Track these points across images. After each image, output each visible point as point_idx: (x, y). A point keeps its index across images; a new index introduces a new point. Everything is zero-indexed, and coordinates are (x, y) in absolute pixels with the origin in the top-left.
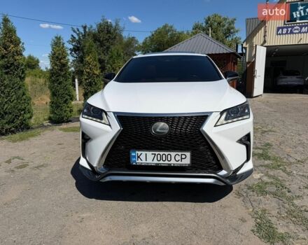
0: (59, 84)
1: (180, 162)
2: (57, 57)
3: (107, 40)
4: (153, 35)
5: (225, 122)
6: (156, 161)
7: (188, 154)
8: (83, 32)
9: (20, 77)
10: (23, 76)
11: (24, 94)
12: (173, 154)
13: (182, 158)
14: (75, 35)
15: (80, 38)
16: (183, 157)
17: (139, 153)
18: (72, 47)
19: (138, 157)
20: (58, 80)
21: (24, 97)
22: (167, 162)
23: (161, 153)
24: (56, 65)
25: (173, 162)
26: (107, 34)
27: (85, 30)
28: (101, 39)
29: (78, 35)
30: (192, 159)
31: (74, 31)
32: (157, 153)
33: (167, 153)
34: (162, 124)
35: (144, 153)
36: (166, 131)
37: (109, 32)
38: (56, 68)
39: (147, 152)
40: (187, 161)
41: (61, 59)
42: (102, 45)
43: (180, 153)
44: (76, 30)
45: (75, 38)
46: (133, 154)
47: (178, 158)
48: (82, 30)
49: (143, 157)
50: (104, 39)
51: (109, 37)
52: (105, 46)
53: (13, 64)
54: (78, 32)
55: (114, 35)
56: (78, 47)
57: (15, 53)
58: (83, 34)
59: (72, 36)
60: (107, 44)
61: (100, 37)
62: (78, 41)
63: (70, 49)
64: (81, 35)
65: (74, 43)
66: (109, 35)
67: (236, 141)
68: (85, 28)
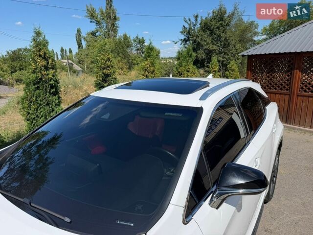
3: (218, 28)
8: (194, 22)
14: (187, 26)
15: (190, 29)
18: (183, 37)
26: (220, 20)
27: (196, 20)
28: (212, 28)
29: (190, 25)
31: (186, 21)
37: (222, 19)
42: (212, 32)
44: (188, 21)
45: (186, 28)
48: (193, 20)
50: (216, 27)
51: (221, 24)
52: (215, 34)
53: (41, 79)
54: (189, 22)
55: (226, 22)
56: (188, 37)
57: (43, 68)
58: (194, 24)
59: (184, 26)
60: (218, 32)
61: (211, 25)
62: (189, 31)
63: (181, 40)
64: (192, 25)
65: (185, 34)
66: (221, 22)
68: (196, 17)
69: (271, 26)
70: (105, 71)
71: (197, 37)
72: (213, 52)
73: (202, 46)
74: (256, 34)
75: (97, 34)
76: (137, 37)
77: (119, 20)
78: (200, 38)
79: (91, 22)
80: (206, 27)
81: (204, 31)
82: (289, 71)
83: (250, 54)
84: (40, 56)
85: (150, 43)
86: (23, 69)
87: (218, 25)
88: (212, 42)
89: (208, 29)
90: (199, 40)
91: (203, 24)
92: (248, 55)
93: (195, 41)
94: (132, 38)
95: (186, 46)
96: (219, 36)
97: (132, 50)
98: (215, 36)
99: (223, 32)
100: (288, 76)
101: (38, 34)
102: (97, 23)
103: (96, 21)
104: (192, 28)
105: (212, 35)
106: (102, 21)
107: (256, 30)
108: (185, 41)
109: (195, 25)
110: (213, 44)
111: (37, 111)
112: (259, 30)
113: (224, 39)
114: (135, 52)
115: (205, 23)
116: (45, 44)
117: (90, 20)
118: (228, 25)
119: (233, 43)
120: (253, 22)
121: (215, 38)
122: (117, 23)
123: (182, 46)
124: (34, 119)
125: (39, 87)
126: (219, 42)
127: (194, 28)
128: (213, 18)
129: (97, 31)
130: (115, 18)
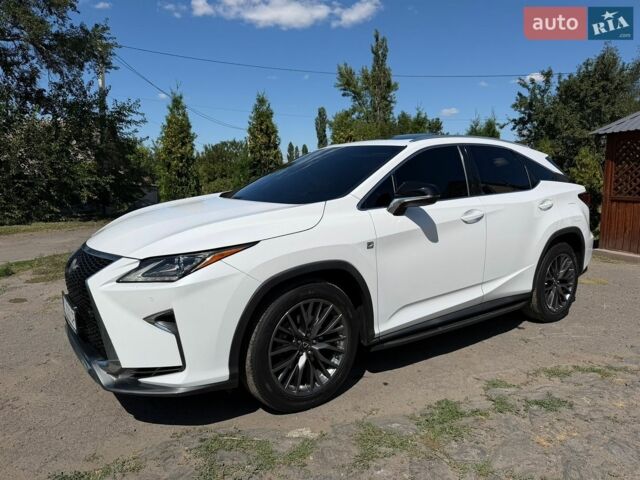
3: (596, 95)
8: (543, 85)
14: (526, 93)
15: (534, 97)
18: (517, 115)
26: (601, 80)
27: (547, 81)
28: (582, 95)
29: (532, 91)
31: (524, 85)
42: (582, 104)
44: (528, 83)
45: (525, 98)
48: (539, 78)
50: (590, 93)
51: (603, 87)
52: (589, 107)
54: (531, 86)
55: (616, 83)
56: (530, 115)
57: (263, 146)
58: (543, 88)
59: (520, 94)
60: (595, 104)
61: (581, 90)
62: (531, 103)
63: (514, 120)
64: (537, 91)
65: (523, 109)
66: (603, 83)
67: (144, 319)
68: (548, 75)
71: (547, 113)
72: (583, 143)
73: (558, 131)
75: (353, 116)
77: (396, 89)
78: (553, 115)
79: (344, 95)
80: (569, 93)
81: (565, 102)
85: (419, 115)
86: (225, 176)
87: (596, 88)
89: (574, 98)
90: (550, 119)
91: (562, 89)
93: (542, 122)
95: (525, 132)
96: (598, 110)
98: (589, 111)
99: (607, 103)
101: (261, 101)
102: (354, 97)
103: (354, 92)
104: (539, 97)
105: (582, 110)
106: (365, 92)
108: (522, 122)
109: (544, 91)
110: (584, 127)
115: (567, 88)
116: (269, 115)
117: (342, 92)
121: (589, 115)
122: (391, 94)
123: (515, 132)
127: (543, 96)
128: (585, 76)
129: (354, 110)
130: (389, 86)
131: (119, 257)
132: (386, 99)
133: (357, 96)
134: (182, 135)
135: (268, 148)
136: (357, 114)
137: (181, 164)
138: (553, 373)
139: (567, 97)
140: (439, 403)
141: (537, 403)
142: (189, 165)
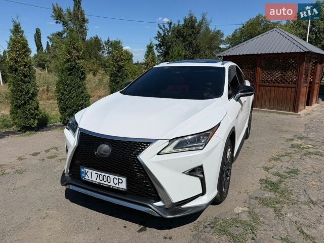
0: (117, 83)
1: (117, 186)
2: (116, 60)
3: (190, 35)
4: (243, 27)
5: (174, 151)
6: (98, 181)
7: (124, 179)
8: (168, 28)
9: (80, 78)
10: (83, 76)
11: (82, 92)
12: (112, 177)
13: (119, 183)
15: (165, 34)
16: (120, 181)
17: (87, 170)
18: (158, 43)
19: (86, 174)
20: (116, 80)
21: (82, 95)
22: (107, 183)
23: (103, 174)
24: (114, 66)
25: (112, 184)
26: (191, 29)
27: (170, 27)
28: (184, 34)
29: (164, 31)
30: (128, 185)
31: (161, 28)
32: (99, 173)
33: (107, 175)
34: (105, 147)
35: (90, 171)
36: (108, 154)
37: (193, 27)
38: (114, 69)
39: (92, 171)
40: (123, 186)
41: (119, 61)
42: (184, 38)
43: (117, 177)
44: (162, 27)
45: (161, 34)
46: (83, 170)
47: (116, 181)
48: (167, 26)
49: (89, 174)
50: (187, 34)
51: (193, 32)
52: (187, 41)
53: (74, 67)
54: (163, 29)
55: (197, 30)
56: (163, 43)
57: (76, 58)
58: (168, 30)
59: (159, 32)
60: (190, 39)
61: (184, 33)
62: (163, 36)
63: (156, 45)
64: (166, 31)
65: (160, 39)
66: (192, 30)
67: (183, 173)
68: (170, 24)
69: (233, 35)
70: (119, 63)
74: (221, 42)
75: (64, 36)
76: (108, 40)
77: (88, 23)
79: (57, 22)
80: (179, 33)
81: (177, 37)
82: (253, 68)
83: (225, 55)
84: (74, 48)
87: (190, 32)
88: (185, 47)
89: (181, 36)
91: (176, 31)
92: (223, 56)
94: (103, 41)
95: (161, 51)
96: (191, 43)
97: (103, 52)
98: (188, 42)
99: (194, 39)
100: (253, 71)
102: (63, 24)
103: (63, 21)
105: (184, 42)
106: (69, 22)
107: (222, 39)
108: (160, 46)
109: (168, 32)
110: (186, 49)
111: (70, 92)
112: (225, 38)
113: (195, 45)
114: (107, 55)
115: (178, 31)
117: (56, 21)
118: (198, 33)
119: (203, 49)
120: (219, 31)
121: (188, 44)
122: (85, 25)
124: (68, 99)
125: (71, 73)
126: (191, 48)
127: (168, 34)
128: (185, 26)
129: (65, 32)
130: (84, 20)
131: (156, 140)
132: (82, 27)
133: (65, 24)
134: (24, 50)
135: (79, 59)
136: (66, 34)
137: (25, 69)
138: (275, 159)
139: (179, 35)
140: (261, 180)
141: (292, 172)
142: (30, 70)
